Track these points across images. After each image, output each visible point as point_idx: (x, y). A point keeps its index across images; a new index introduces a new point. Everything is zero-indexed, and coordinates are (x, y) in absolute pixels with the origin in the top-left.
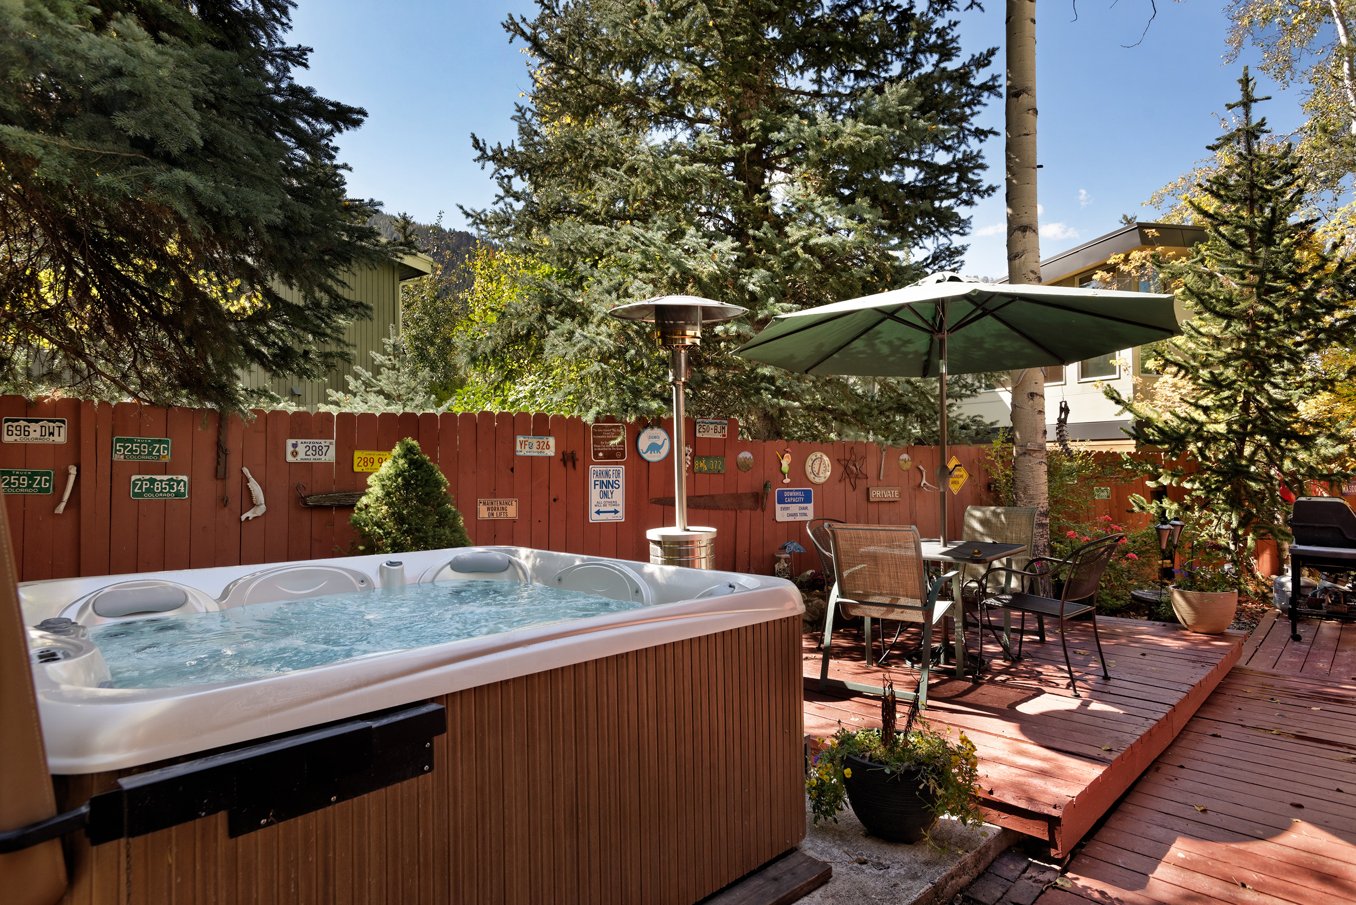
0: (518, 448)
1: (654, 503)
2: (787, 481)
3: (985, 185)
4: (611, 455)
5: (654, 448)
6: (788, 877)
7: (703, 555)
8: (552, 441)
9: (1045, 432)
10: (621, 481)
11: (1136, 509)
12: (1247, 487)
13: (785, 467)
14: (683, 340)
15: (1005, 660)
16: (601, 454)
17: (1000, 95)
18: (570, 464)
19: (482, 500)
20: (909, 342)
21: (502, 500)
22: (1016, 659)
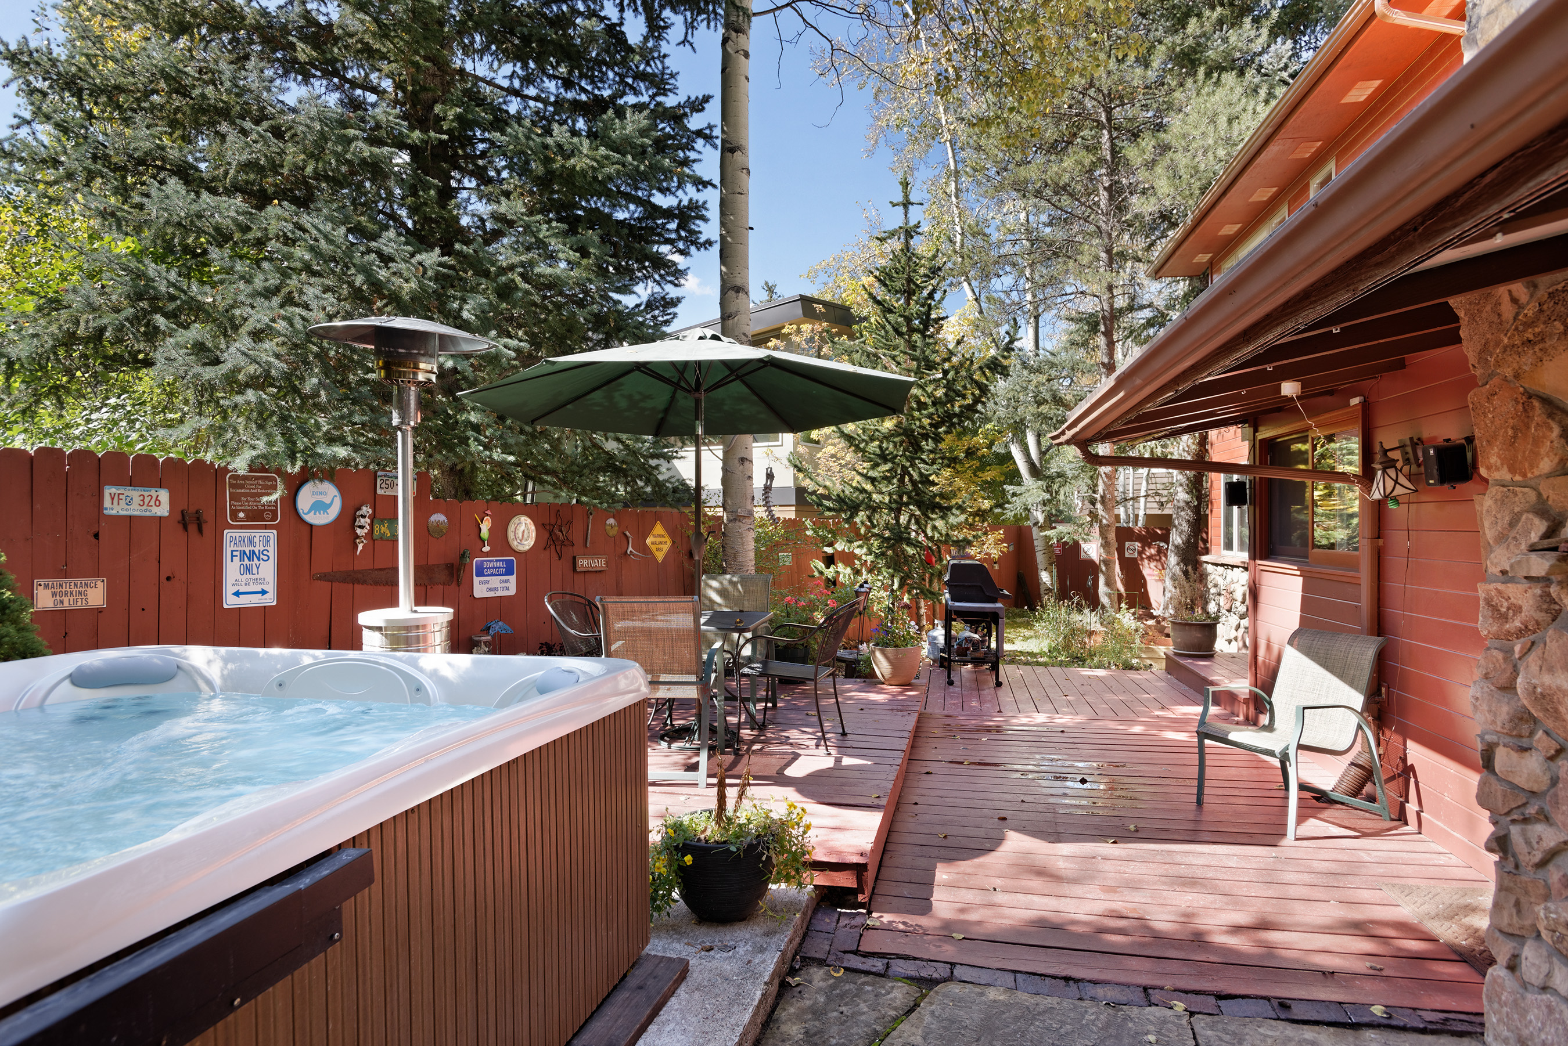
0: (107, 502)
1: (319, 579)
2: (486, 549)
3: (703, 238)
4: (257, 517)
5: (319, 507)
6: (651, 982)
7: (438, 641)
8: (164, 495)
9: (753, 498)
10: (272, 550)
11: (816, 574)
12: (903, 551)
13: (485, 533)
14: (415, 374)
15: (752, 729)
16: (241, 515)
17: (715, 147)
18: (193, 528)
19: (42, 582)
20: (650, 397)
21: (78, 581)
22: (762, 727)
